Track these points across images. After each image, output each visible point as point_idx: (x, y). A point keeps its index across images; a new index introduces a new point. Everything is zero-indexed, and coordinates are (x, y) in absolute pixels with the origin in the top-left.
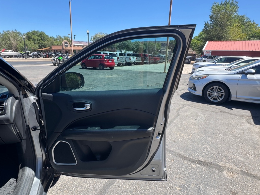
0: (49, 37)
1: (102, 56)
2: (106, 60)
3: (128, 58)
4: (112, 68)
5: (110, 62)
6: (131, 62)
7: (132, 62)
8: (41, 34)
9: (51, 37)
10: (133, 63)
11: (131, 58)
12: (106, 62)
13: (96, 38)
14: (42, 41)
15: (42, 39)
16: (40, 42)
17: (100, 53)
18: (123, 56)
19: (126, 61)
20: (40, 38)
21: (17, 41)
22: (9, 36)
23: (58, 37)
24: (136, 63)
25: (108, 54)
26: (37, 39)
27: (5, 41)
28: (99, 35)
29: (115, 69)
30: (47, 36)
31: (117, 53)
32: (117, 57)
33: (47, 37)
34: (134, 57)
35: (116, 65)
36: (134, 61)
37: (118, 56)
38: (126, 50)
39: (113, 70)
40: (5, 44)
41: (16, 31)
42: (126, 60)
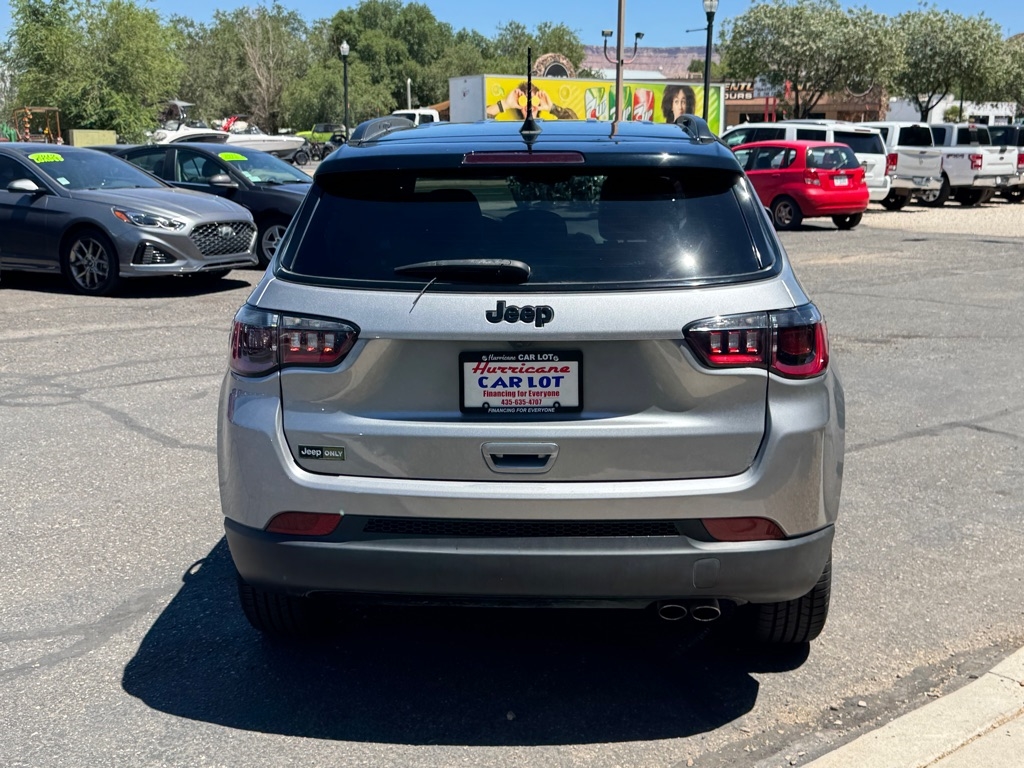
0: (455, 32)
1: (793, 153)
2: (814, 176)
3: (962, 156)
4: (847, 220)
5: (838, 182)
6: (979, 183)
7: (990, 183)
8: (406, 22)
9: (462, 37)
10: (998, 187)
11: (980, 157)
12: (813, 186)
13: (750, 33)
14: (412, 64)
15: (411, 51)
16: (401, 67)
17: (781, 133)
18: (927, 143)
19: (944, 175)
20: (403, 47)
21: (278, 66)
22: (244, 38)
23: (506, 29)
24: (1016, 187)
25: (830, 139)
26: (387, 52)
27: (221, 67)
28: (772, 10)
29: (864, 226)
30: (443, 31)
31: (885, 132)
32: (881, 152)
33: (441, 34)
34: (1002, 151)
35: (873, 202)
36: (1005, 177)
37: (893, 145)
38: (962, 99)
39: (857, 231)
40: (222, 83)
41: (279, 7)
42: (948, 168)
